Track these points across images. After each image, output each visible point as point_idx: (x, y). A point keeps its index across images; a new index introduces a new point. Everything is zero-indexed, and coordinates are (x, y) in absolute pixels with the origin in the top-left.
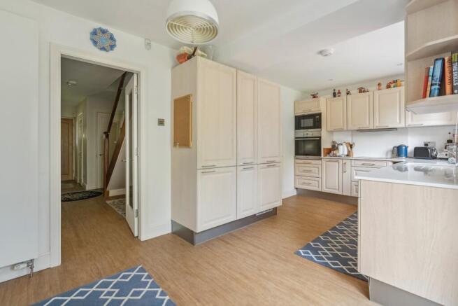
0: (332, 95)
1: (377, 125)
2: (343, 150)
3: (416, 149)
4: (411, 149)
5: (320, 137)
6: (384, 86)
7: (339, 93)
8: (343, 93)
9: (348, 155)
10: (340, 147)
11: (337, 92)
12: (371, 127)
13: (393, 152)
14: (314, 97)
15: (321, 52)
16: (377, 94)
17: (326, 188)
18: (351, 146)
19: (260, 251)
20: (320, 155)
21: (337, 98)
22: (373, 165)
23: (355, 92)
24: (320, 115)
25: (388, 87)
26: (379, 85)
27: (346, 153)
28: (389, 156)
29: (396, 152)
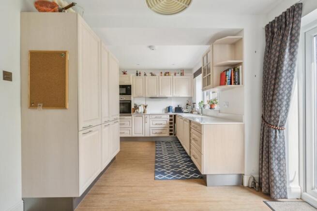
0: (135, 74)
1: (161, 95)
2: (141, 109)
3: (176, 108)
4: (174, 108)
5: (131, 101)
6: (163, 74)
7: (140, 73)
8: (142, 74)
9: (144, 112)
10: (140, 107)
11: (138, 73)
12: (158, 96)
13: (166, 109)
14: (124, 74)
15: (150, 47)
16: (161, 77)
17: (135, 134)
18: (146, 107)
19: (133, 188)
20: (131, 113)
21: (138, 77)
22: (161, 117)
23: (148, 74)
24: (130, 86)
25: (165, 75)
26: (161, 73)
27: (143, 111)
28: (164, 112)
29: (167, 110)
